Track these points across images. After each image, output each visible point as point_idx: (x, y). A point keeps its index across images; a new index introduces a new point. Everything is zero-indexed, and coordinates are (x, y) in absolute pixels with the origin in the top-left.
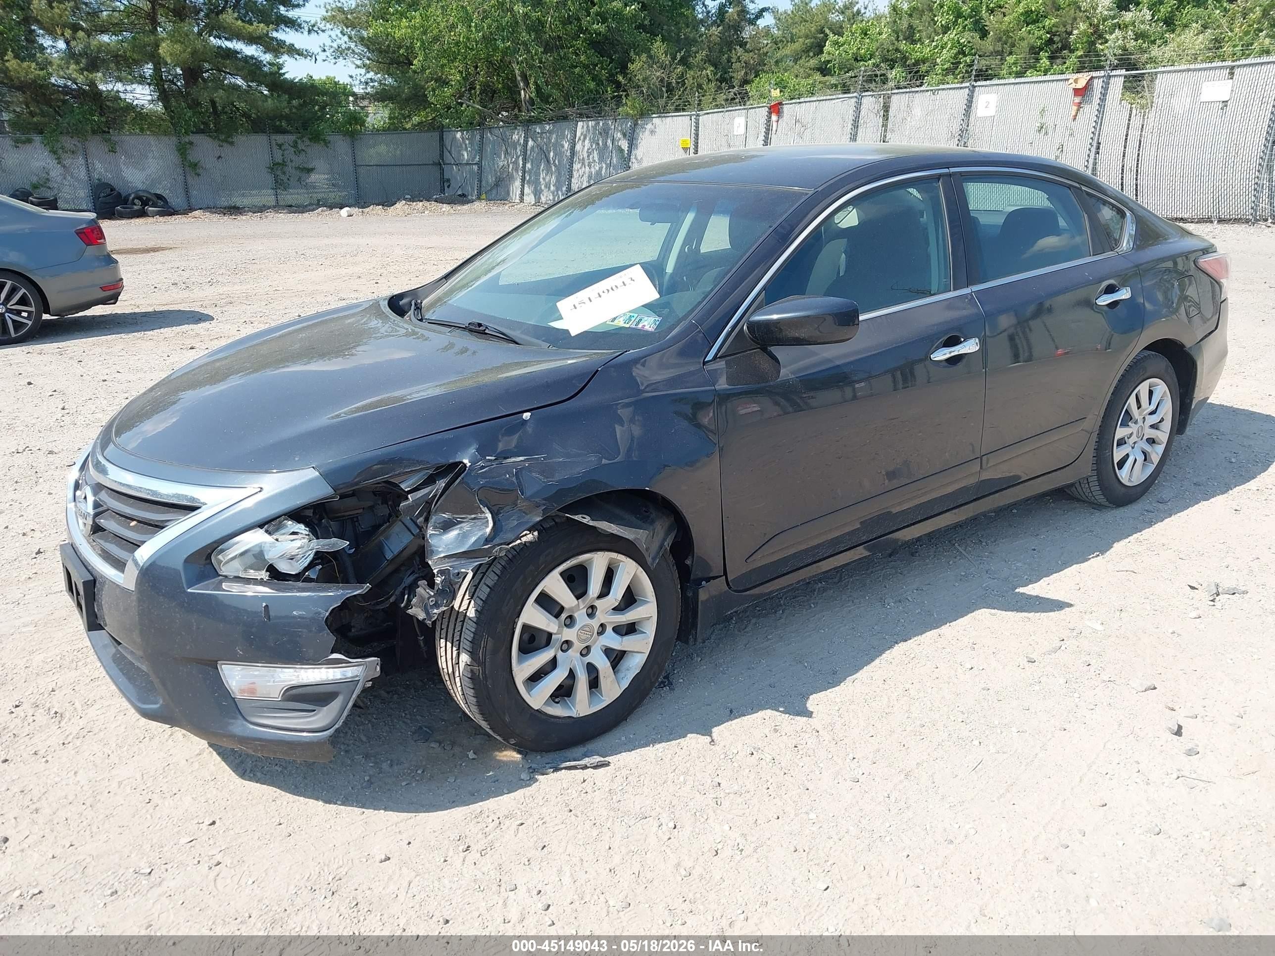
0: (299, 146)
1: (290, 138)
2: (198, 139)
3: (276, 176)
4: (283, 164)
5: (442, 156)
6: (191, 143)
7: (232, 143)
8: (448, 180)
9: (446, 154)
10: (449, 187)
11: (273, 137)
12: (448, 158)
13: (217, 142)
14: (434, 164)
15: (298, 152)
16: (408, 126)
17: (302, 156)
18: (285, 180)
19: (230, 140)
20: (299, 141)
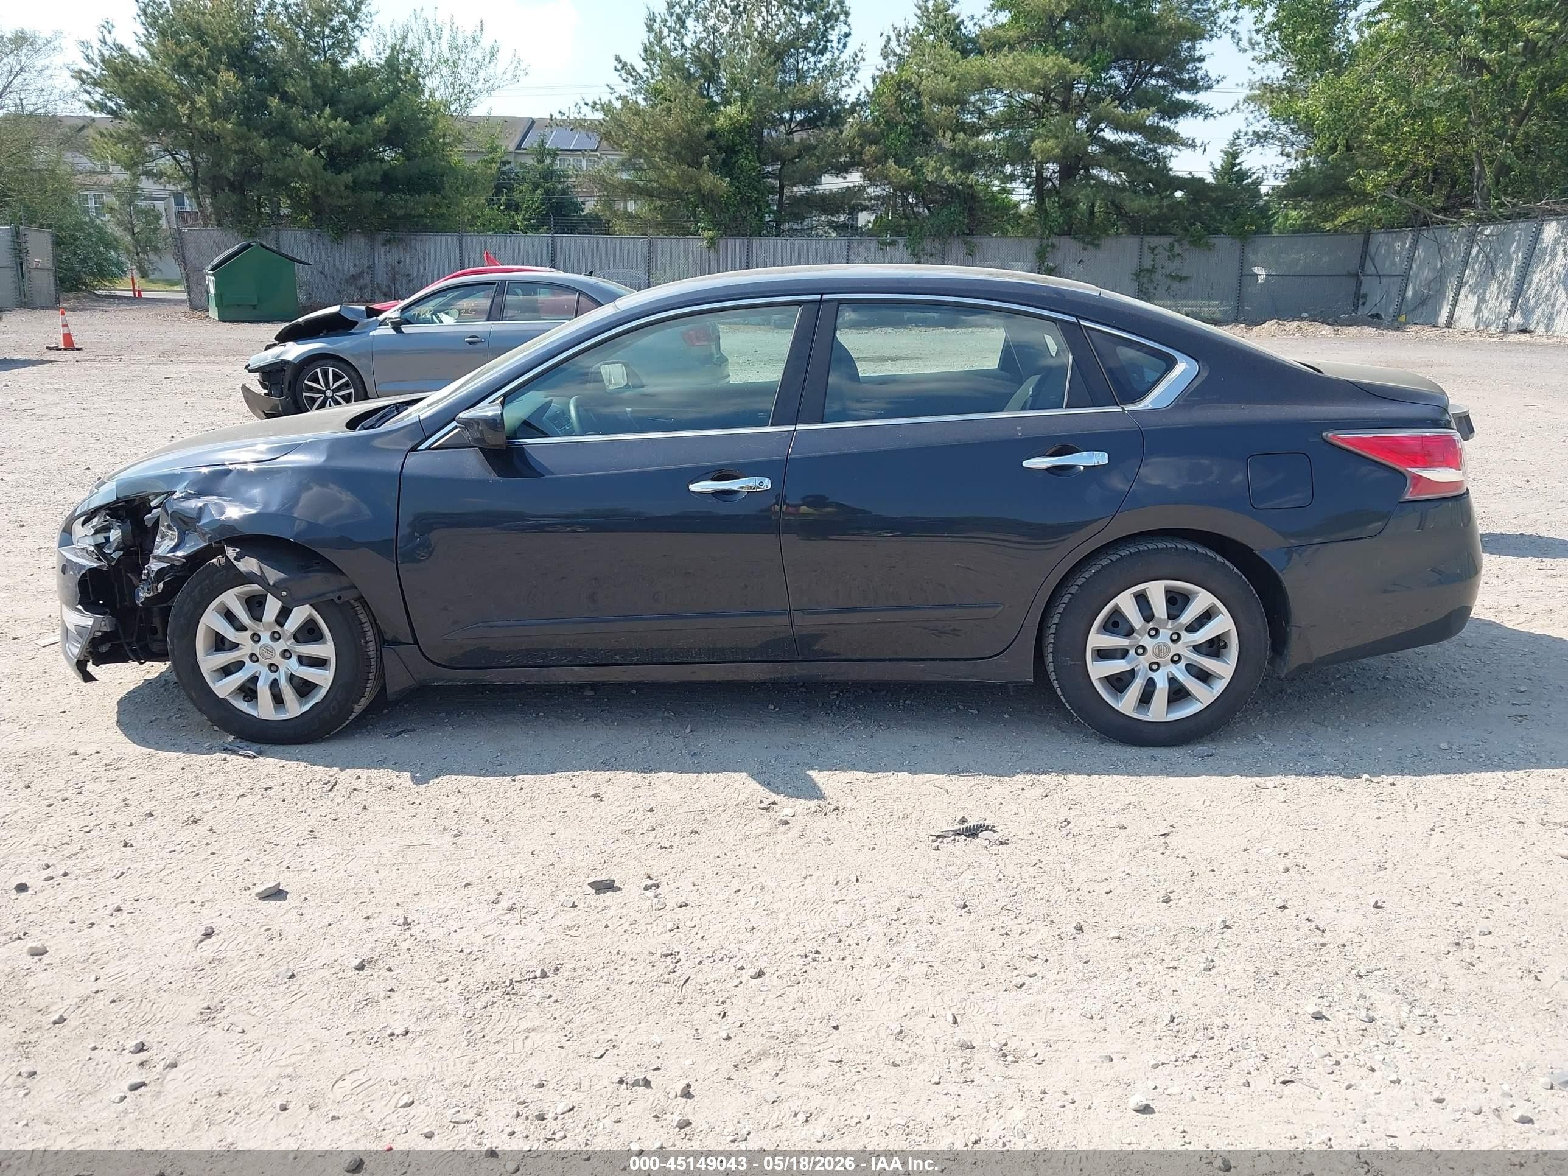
0: (1175, 249)
1: (1165, 241)
2: (1063, 242)
3: (1140, 285)
4: (1152, 271)
5: (1362, 266)
6: (1053, 246)
7: (1097, 246)
8: (1365, 296)
9: (1368, 262)
10: (1364, 304)
11: (1147, 239)
12: (1370, 269)
13: (1080, 245)
14: (1350, 275)
15: (1172, 257)
16: (1328, 226)
17: (1177, 262)
18: (1151, 290)
19: (1096, 242)
20: (1176, 245)
